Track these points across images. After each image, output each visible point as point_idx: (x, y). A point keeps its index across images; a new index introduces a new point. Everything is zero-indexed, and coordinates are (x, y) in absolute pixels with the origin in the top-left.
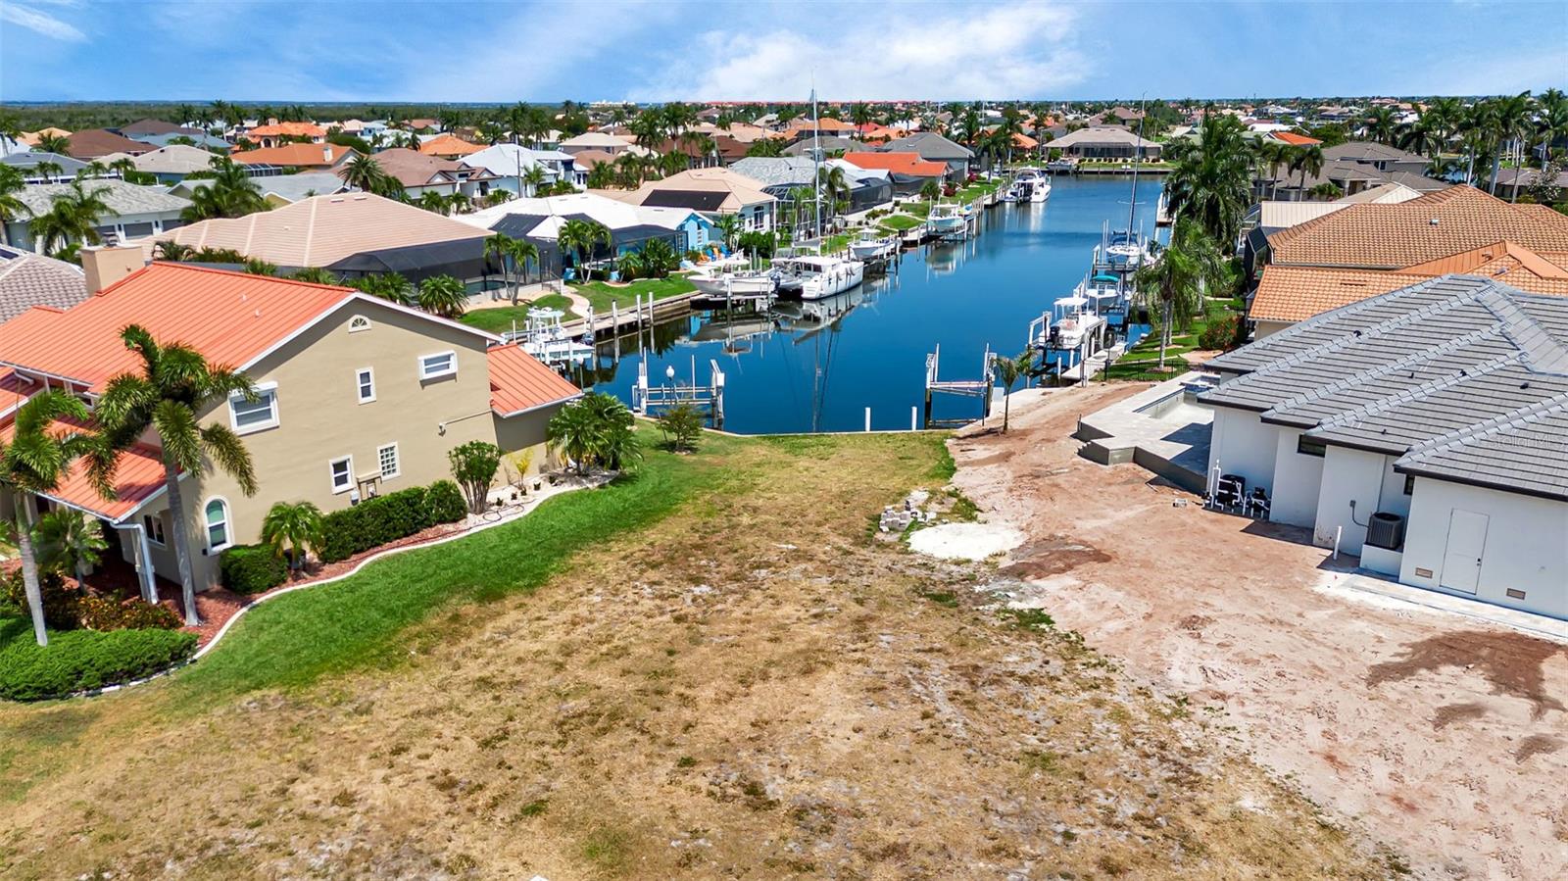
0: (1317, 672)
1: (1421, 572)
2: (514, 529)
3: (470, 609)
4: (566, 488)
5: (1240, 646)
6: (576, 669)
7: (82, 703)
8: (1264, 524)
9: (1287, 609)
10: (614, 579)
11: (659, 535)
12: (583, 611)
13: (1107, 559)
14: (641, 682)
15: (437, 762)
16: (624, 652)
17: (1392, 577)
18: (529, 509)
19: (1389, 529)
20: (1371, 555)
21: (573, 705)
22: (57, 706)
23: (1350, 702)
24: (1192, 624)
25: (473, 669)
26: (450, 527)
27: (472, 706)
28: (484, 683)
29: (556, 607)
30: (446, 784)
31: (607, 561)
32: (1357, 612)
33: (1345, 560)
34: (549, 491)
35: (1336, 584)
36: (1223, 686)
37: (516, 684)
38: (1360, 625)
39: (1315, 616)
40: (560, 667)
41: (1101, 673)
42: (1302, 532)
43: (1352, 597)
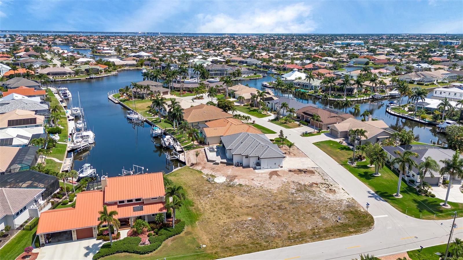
0: (266, 180)
1: (263, 168)
5: (259, 180)
8: (244, 167)
9: (257, 175)
13: (237, 176)
17: (260, 169)
19: (258, 164)
20: (257, 167)
23: (270, 181)
24: (253, 179)
32: (262, 173)
33: (255, 168)
35: (256, 171)
36: (262, 184)
38: (264, 175)
39: (260, 175)
41: (253, 187)
42: (248, 167)
43: (260, 172)
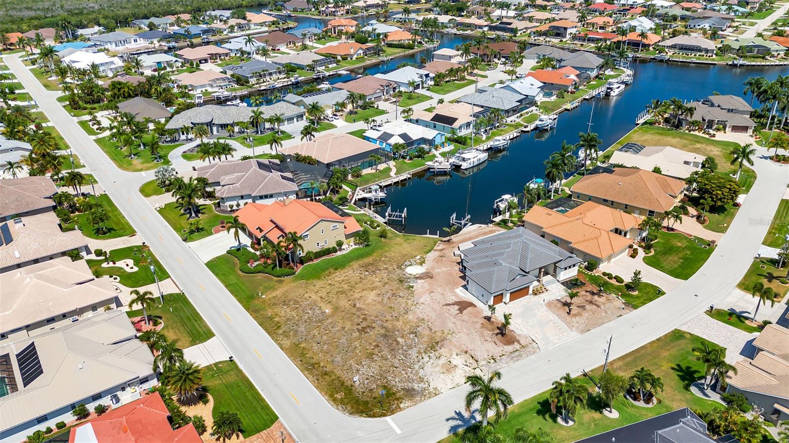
0: (439, 302)
2: (344, 256)
3: (332, 271)
4: (357, 246)
5: (434, 297)
6: (343, 285)
7: (282, 278)
8: (463, 276)
10: (355, 269)
11: (367, 260)
12: (348, 274)
13: (432, 278)
14: (350, 288)
15: (321, 294)
16: (350, 282)
17: (468, 290)
18: (349, 251)
21: (340, 290)
22: (280, 278)
23: (437, 308)
24: (431, 292)
25: (330, 282)
26: (334, 254)
27: (327, 287)
28: (330, 284)
29: (344, 273)
30: (321, 298)
31: (355, 265)
32: (456, 294)
33: (465, 286)
34: (354, 247)
35: (459, 289)
36: (425, 302)
37: (334, 285)
38: (453, 296)
39: (449, 294)
40: (340, 283)
41: (411, 297)
42: (465, 279)
43: (458, 292)
